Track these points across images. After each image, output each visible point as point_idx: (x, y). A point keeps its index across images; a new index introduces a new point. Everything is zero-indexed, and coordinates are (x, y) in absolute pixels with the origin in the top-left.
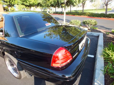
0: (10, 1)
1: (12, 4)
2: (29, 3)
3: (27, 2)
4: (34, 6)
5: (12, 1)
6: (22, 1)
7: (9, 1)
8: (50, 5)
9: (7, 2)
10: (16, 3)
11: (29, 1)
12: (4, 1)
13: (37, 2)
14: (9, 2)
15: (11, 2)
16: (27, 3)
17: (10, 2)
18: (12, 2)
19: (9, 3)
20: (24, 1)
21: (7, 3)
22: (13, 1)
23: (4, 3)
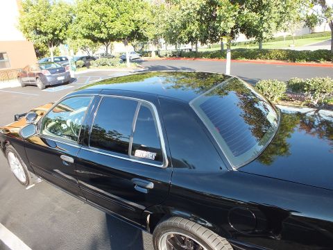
0: (55, 30)
1: (58, 39)
2: (108, 34)
3: (100, 29)
4: (119, 40)
5: (61, 31)
6: (87, 29)
7: (51, 31)
9: (46, 34)
10: (72, 35)
11: (107, 28)
12: (40, 33)
13: (130, 30)
14: (53, 33)
15: (58, 32)
16: (101, 32)
17: (56, 33)
18: (61, 34)
19: (50, 36)
20: (93, 29)
21: (46, 37)
22: (63, 31)
23: (38, 36)
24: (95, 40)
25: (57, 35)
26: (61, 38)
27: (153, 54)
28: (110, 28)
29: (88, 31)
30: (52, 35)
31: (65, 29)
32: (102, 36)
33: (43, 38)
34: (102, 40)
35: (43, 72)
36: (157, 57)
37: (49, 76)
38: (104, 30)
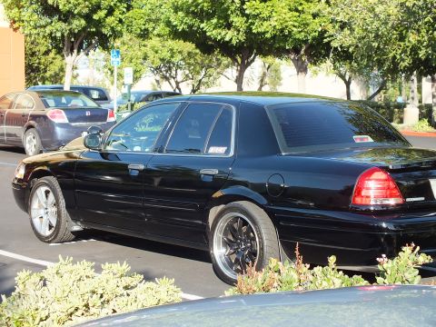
0: (98, 7)
2: (249, 31)
3: (227, 17)
4: (280, 53)
5: (110, 12)
6: (187, 13)
7: (86, 11)
8: (407, 62)
9: (67, 17)
10: (139, 24)
11: (248, 16)
13: (315, 26)
14: (88, 17)
15: (102, 14)
16: (229, 26)
17: (95, 17)
18: (110, 20)
19: (78, 24)
20: (203, 15)
21: (64, 25)
22: (117, 13)
23: (46, 19)
24: (206, 45)
25: (99, 23)
26: (105, 31)
27: (412, 113)
28: (256, 16)
29: (188, 20)
30: (83, 22)
31: (123, 7)
32: (229, 35)
33: (59, 27)
34: (227, 49)
35: (48, 113)
36: (425, 126)
37: (62, 125)
38: (237, 20)
